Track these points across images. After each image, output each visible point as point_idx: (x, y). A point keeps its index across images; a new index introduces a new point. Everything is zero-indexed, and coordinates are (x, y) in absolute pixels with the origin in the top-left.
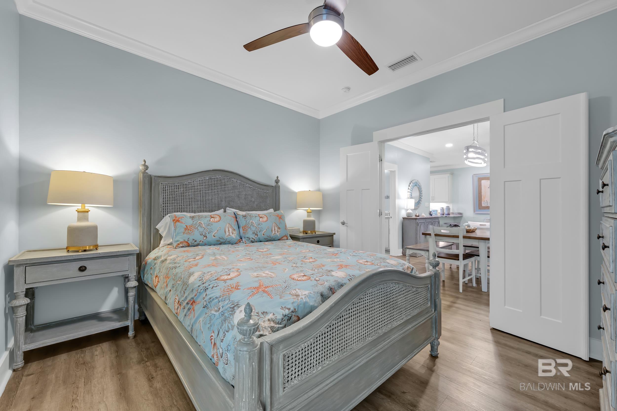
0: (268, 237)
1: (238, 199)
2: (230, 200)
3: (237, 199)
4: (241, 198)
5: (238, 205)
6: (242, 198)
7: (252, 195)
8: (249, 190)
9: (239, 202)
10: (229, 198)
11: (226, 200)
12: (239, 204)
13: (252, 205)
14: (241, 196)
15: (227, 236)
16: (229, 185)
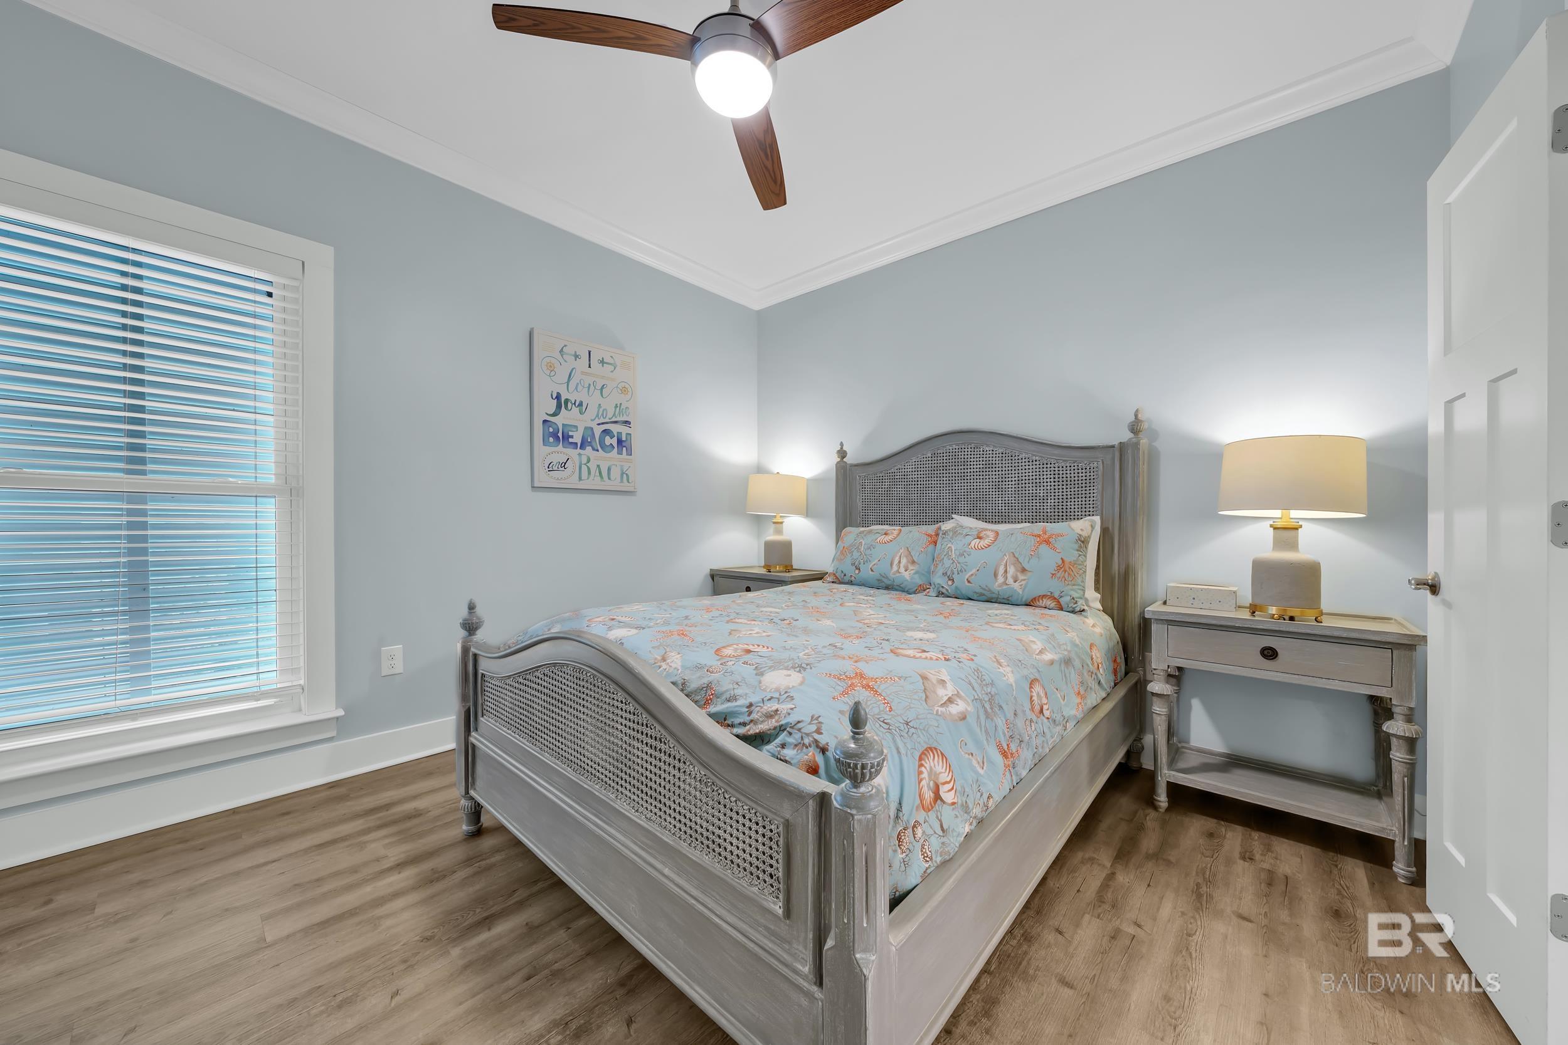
0: (985, 590)
1: (997, 493)
2: (978, 496)
3: (994, 493)
4: (1007, 490)
5: (997, 508)
6: (1010, 490)
7: (1038, 481)
8: (1027, 467)
9: (1000, 502)
10: (975, 493)
11: (969, 497)
12: (1000, 505)
13: (1038, 508)
14: (1007, 486)
15: (894, 574)
16: (975, 463)
